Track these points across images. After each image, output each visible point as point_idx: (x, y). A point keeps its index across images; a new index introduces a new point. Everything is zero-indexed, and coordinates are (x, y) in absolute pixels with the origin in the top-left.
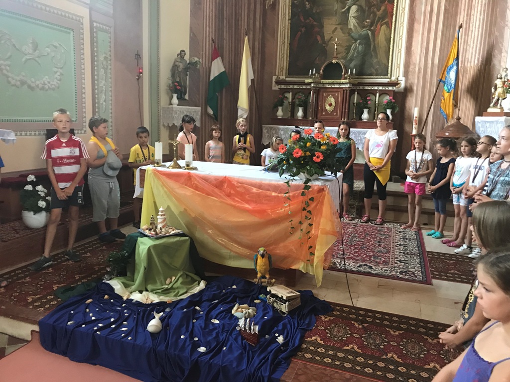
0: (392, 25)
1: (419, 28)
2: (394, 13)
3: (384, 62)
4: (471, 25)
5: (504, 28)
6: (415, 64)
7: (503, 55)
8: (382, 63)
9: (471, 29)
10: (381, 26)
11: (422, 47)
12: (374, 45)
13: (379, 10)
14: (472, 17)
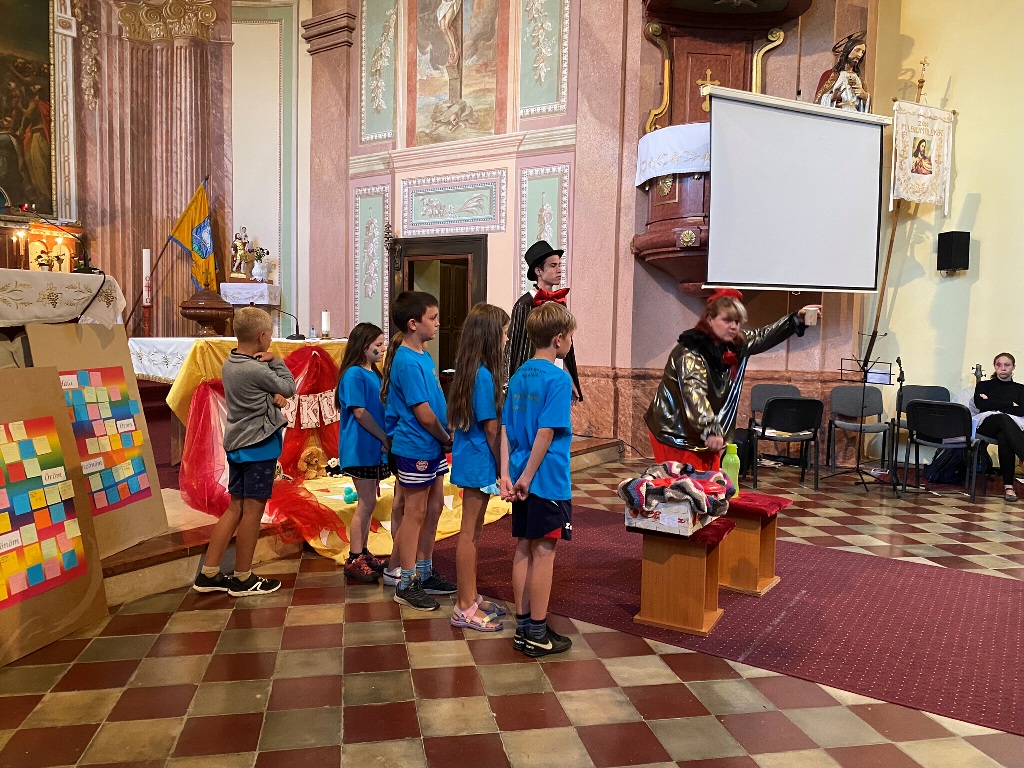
0: (50, 136)
1: (94, 150)
2: (53, 118)
3: (44, 191)
4: (174, 165)
5: (222, 178)
6: (95, 204)
7: (226, 210)
8: (41, 194)
9: (174, 169)
10: (33, 133)
11: (102, 179)
12: (24, 162)
13: (26, 108)
14: (174, 154)
